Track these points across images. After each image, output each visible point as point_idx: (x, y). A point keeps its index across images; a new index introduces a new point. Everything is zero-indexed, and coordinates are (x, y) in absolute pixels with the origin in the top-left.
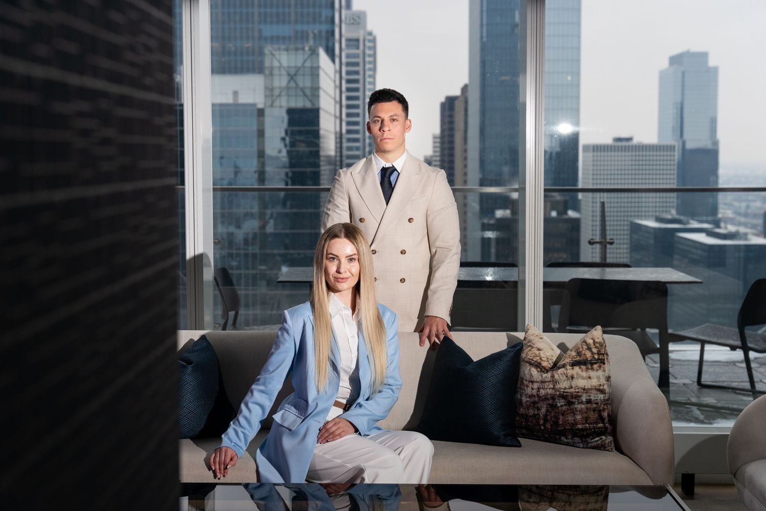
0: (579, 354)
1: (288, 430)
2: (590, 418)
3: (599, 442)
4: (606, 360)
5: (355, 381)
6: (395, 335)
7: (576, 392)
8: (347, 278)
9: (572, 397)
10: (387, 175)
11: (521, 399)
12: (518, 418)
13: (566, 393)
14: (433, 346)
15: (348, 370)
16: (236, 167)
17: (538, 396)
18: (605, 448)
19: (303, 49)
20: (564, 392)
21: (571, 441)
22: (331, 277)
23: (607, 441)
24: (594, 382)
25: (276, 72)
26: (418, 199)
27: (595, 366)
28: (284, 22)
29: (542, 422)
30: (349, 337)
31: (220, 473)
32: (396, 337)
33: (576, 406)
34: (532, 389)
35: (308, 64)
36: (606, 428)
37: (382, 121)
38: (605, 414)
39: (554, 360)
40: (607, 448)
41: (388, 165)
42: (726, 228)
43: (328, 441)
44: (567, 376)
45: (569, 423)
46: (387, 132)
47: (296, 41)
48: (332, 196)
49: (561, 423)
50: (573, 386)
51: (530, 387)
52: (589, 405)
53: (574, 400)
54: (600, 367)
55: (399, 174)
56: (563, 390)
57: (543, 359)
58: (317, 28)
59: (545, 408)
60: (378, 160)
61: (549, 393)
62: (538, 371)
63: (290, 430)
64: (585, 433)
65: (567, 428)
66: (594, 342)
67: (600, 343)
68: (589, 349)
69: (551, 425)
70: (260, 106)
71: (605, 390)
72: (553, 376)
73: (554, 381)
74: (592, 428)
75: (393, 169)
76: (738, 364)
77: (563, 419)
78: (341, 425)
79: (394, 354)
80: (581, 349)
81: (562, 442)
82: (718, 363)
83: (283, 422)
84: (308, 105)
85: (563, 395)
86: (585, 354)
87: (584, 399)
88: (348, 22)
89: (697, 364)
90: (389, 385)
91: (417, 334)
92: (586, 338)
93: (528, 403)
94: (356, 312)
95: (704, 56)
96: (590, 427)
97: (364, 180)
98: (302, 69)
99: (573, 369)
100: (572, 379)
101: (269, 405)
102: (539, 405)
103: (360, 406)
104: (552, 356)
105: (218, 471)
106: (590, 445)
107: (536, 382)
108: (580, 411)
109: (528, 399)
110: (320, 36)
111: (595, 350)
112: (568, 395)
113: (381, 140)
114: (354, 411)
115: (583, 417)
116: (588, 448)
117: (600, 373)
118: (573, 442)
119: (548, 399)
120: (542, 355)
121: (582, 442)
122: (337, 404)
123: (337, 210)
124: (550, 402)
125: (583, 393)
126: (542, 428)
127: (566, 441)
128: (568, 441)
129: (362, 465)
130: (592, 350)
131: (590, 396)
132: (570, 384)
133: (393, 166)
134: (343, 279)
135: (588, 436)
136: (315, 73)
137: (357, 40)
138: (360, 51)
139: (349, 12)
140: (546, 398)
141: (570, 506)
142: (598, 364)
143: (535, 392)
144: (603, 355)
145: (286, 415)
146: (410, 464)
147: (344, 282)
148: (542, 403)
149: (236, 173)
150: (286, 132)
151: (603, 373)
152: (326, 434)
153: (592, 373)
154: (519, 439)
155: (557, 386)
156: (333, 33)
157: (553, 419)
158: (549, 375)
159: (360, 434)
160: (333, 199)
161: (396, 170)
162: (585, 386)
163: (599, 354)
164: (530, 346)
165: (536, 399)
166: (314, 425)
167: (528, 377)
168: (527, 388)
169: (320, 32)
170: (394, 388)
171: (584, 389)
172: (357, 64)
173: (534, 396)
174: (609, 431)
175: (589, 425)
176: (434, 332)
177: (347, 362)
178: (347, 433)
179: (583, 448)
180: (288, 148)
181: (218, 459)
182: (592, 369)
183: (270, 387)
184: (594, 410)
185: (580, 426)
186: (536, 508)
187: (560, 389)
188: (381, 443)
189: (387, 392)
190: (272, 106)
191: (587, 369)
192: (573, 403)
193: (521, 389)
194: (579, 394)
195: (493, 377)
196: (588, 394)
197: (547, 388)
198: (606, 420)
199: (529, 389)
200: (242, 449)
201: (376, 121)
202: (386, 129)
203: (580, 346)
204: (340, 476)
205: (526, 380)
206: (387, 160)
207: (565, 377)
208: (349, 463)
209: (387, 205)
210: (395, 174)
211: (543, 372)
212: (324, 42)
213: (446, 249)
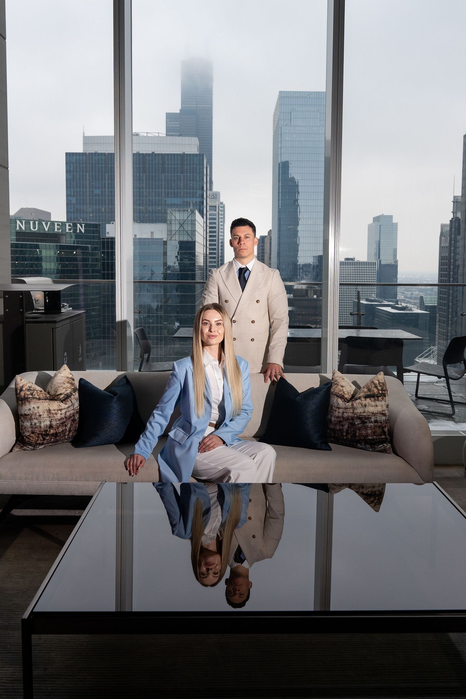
0: (369, 390)
1: (179, 444)
2: (377, 432)
3: (383, 448)
4: (386, 394)
5: (222, 408)
6: (248, 377)
7: (367, 415)
8: (216, 336)
9: (365, 418)
10: (243, 273)
11: (331, 418)
12: (328, 431)
13: (361, 415)
14: (273, 383)
15: (217, 402)
16: (152, 271)
17: (343, 417)
18: (386, 451)
19: (187, 211)
20: (360, 415)
21: (364, 447)
22: (205, 335)
23: (387, 447)
24: (379, 409)
25: (173, 222)
26: (262, 288)
27: (380, 398)
28: (177, 197)
29: (345, 434)
30: (217, 379)
31: (133, 472)
32: (249, 378)
33: (367, 424)
34: (339, 412)
35: (190, 218)
36: (386, 438)
37: (240, 238)
38: (386, 429)
39: (352, 394)
40: (388, 452)
41: (243, 266)
42: (401, 304)
43: (205, 451)
44: (362, 405)
45: (363, 435)
46: (243, 245)
47: (183, 206)
48: (207, 286)
49: (357, 435)
50: (366, 411)
51: (338, 411)
52: (376, 424)
53: (366, 420)
54: (383, 399)
55: (250, 272)
56: (359, 414)
57: (345, 393)
58: (195, 200)
59: (347, 425)
60: (237, 263)
61: (350, 415)
62: (343, 401)
63: (180, 444)
64: (373, 442)
65: (362, 438)
66: (379, 383)
67: (383, 383)
68: (376, 387)
69: (351, 436)
70: (165, 240)
71: (386, 414)
72: (353, 405)
73: (353, 408)
74: (378, 438)
75: (247, 269)
76: (435, 384)
77: (359, 433)
78: (214, 440)
79: (248, 389)
80: (370, 387)
81: (357, 447)
82: (423, 383)
83: (175, 438)
84: (190, 239)
85: (359, 417)
86: (373, 391)
87: (373, 420)
88: (210, 197)
89: (416, 383)
90: (245, 410)
91: (262, 375)
92: (374, 380)
93: (336, 422)
94: (222, 362)
95: (391, 217)
96: (376, 438)
97: (228, 276)
98: (186, 221)
99: (366, 400)
100: (365, 407)
101: (165, 424)
102: (343, 423)
103: (226, 425)
104: (351, 391)
105: (132, 471)
106: (376, 450)
107: (341, 408)
108: (370, 427)
109: (336, 419)
110: (196, 204)
111: (379, 388)
112: (362, 417)
113: (239, 250)
114: (222, 429)
115: (372, 432)
116: (375, 451)
117: (383, 403)
118: (365, 448)
119: (349, 419)
120: (344, 390)
121: (371, 448)
122: (211, 425)
123: (211, 295)
124: (351, 421)
125: (372, 416)
126: (345, 438)
127: (360, 446)
128: (362, 446)
129: (230, 468)
130: (378, 388)
131: (376, 418)
132: (364, 410)
133: (247, 267)
134: (213, 336)
135: (375, 444)
136: (193, 223)
137: (215, 207)
138: (217, 212)
139: (211, 192)
140: (347, 419)
141: (363, 489)
142: (381, 397)
143: (340, 415)
144: (385, 391)
145: (177, 433)
146: (261, 465)
147: (213, 338)
148: (345, 422)
149: (152, 274)
150: (178, 253)
151: (385, 403)
152: (204, 447)
153: (378, 403)
154: (330, 444)
155: (356, 411)
156: (203, 203)
157: (352, 432)
158: (350, 404)
159: (227, 445)
160: (208, 288)
161: (248, 269)
162: (373, 411)
163: (382, 390)
164: (336, 384)
165: (341, 419)
166: (196, 440)
167: (336, 405)
168: (335, 412)
169: (196, 202)
170: (248, 412)
171: (373, 413)
172: (215, 219)
173: (340, 417)
174: (388, 440)
175: (376, 436)
176: (274, 374)
177: (216, 396)
178: (218, 445)
179: (372, 451)
180: (179, 262)
181: (132, 463)
182: (378, 400)
183: (165, 413)
184: (379, 427)
185: (370, 438)
186: (339, 488)
187: (357, 413)
188: (240, 451)
189: (243, 415)
190: (171, 240)
191: (375, 400)
192: (366, 422)
193: (331, 412)
194: (370, 416)
195: (313, 404)
196: (375, 417)
197: (349, 412)
198: (387, 434)
199: (337, 413)
200: (148, 454)
201: (235, 238)
202: (242, 243)
203: (370, 385)
204: (214, 474)
205: (334, 407)
206: (242, 263)
207: (361, 406)
208: (219, 466)
209: (243, 292)
210: (248, 272)
211: (346, 401)
212: (198, 208)
213: (279, 320)
